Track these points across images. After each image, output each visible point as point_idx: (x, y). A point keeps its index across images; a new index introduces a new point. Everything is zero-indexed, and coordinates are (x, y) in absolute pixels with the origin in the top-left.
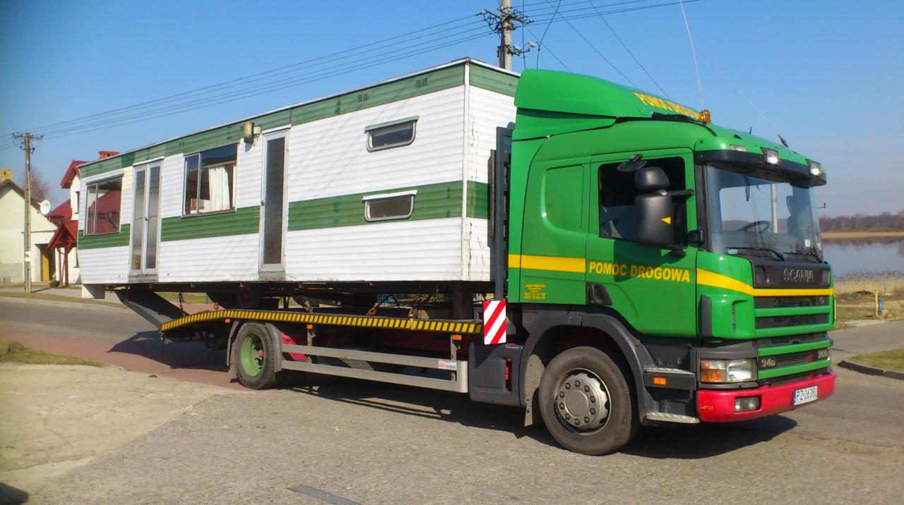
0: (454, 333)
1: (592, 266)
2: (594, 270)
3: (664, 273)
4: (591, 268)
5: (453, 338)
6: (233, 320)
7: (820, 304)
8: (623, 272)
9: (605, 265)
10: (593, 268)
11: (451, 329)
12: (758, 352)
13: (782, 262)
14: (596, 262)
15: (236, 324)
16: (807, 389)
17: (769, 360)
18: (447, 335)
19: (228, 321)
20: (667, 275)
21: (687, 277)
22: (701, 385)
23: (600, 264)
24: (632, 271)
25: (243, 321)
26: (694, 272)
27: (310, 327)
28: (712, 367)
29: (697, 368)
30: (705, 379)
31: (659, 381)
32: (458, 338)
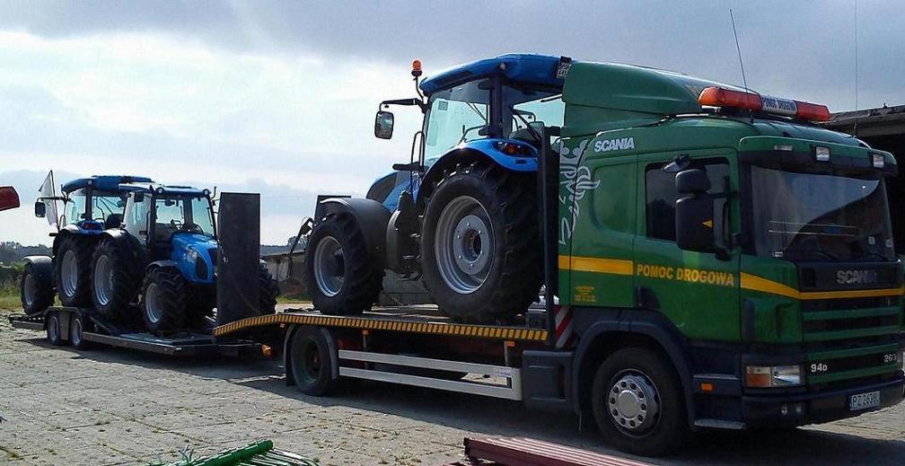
0: (507, 339)
1: (640, 268)
2: (641, 273)
3: (709, 277)
4: (639, 270)
5: (507, 344)
6: (288, 325)
8: (670, 274)
9: (652, 267)
10: (641, 270)
11: (504, 335)
12: (807, 357)
13: (834, 263)
14: (644, 264)
15: (291, 329)
16: (867, 395)
17: (820, 365)
18: (500, 341)
19: (282, 326)
20: (711, 279)
21: (730, 280)
22: (746, 391)
23: (647, 266)
24: (678, 274)
25: (297, 326)
26: (737, 275)
27: (365, 332)
28: (757, 372)
29: (742, 374)
30: (750, 384)
31: (707, 387)
32: (512, 344)
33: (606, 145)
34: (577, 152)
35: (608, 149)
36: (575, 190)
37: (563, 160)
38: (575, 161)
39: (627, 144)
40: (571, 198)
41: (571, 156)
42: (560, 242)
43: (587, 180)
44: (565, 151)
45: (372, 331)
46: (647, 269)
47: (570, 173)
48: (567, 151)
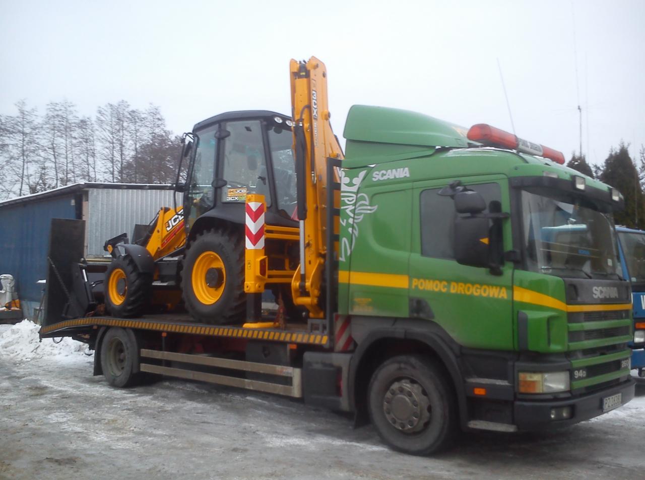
0: (290, 343)
1: (415, 282)
2: (416, 286)
3: (482, 290)
4: (414, 284)
5: (289, 347)
6: (99, 327)
7: (622, 318)
8: (444, 288)
9: (427, 281)
10: (416, 284)
11: (288, 339)
12: (571, 364)
13: (590, 280)
14: (419, 278)
15: (102, 330)
16: (613, 397)
17: (581, 371)
18: (284, 344)
19: (95, 327)
21: (503, 294)
22: (520, 397)
23: (422, 280)
25: (108, 328)
26: (511, 288)
27: (164, 335)
28: (529, 379)
29: (514, 380)
30: (522, 390)
31: (479, 392)
32: (294, 347)
33: (383, 175)
34: (357, 181)
35: (385, 178)
36: (354, 214)
37: (344, 188)
38: (354, 189)
39: (403, 173)
40: (351, 221)
41: (350, 184)
42: (340, 259)
43: (367, 205)
44: (346, 180)
45: (169, 333)
46: (422, 283)
47: (350, 199)
48: (347, 180)
